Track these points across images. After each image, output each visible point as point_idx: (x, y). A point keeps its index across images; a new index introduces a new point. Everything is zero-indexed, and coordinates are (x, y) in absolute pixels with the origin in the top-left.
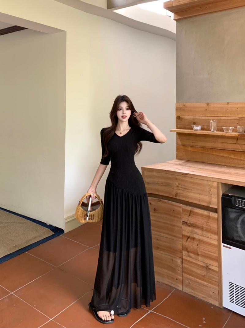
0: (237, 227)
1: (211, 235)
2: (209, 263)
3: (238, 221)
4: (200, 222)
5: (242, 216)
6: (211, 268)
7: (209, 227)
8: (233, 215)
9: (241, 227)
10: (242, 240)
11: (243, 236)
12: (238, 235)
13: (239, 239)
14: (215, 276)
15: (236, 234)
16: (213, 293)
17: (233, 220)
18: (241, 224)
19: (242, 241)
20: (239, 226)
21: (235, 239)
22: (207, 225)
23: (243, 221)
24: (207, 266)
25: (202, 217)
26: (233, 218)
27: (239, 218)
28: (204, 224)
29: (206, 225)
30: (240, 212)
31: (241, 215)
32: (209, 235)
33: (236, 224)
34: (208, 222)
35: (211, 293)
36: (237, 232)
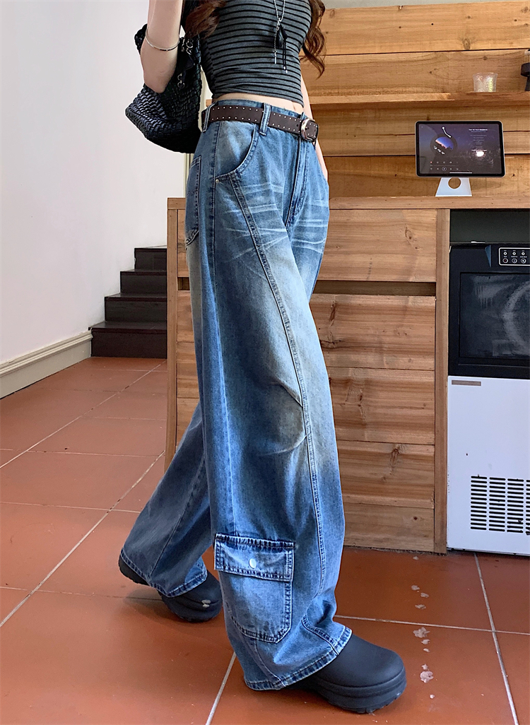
0: (502, 321)
1: (410, 361)
2: (400, 440)
3: (506, 303)
4: (370, 332)
5: (520, 288)
6: (408, 452)
7: (403, 339)
8: (488, 291)
9: (516, 319)
10: (519, 353)
11: (521, 342)
12: (504, 341)
13: (509, 353)
14: (421, 473)
15: (496, 342)
16: (416, 518)
17: (489, 303)
18: (515, 311)
19: (517, 355)
20: (508, 316)
21: (495, 354)
22: (397, 334)
23: (522, 301)
24: (396, 451)
25: (380, 314)
26: (489, 299)
27: (508, 296)
28: (387, 333)
29: (395, 336)
30: (514, 279)
31: (516, 288)
32: (403, 361)
33: (499, 312)
34: (402, 326)
35: (408, 522)
36: (502, 334)
